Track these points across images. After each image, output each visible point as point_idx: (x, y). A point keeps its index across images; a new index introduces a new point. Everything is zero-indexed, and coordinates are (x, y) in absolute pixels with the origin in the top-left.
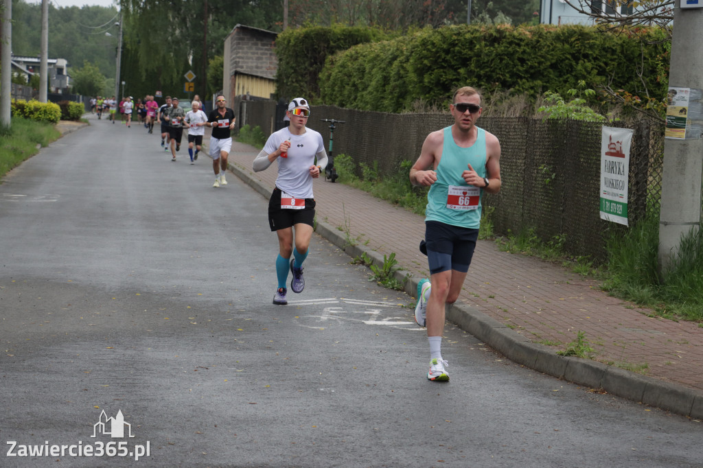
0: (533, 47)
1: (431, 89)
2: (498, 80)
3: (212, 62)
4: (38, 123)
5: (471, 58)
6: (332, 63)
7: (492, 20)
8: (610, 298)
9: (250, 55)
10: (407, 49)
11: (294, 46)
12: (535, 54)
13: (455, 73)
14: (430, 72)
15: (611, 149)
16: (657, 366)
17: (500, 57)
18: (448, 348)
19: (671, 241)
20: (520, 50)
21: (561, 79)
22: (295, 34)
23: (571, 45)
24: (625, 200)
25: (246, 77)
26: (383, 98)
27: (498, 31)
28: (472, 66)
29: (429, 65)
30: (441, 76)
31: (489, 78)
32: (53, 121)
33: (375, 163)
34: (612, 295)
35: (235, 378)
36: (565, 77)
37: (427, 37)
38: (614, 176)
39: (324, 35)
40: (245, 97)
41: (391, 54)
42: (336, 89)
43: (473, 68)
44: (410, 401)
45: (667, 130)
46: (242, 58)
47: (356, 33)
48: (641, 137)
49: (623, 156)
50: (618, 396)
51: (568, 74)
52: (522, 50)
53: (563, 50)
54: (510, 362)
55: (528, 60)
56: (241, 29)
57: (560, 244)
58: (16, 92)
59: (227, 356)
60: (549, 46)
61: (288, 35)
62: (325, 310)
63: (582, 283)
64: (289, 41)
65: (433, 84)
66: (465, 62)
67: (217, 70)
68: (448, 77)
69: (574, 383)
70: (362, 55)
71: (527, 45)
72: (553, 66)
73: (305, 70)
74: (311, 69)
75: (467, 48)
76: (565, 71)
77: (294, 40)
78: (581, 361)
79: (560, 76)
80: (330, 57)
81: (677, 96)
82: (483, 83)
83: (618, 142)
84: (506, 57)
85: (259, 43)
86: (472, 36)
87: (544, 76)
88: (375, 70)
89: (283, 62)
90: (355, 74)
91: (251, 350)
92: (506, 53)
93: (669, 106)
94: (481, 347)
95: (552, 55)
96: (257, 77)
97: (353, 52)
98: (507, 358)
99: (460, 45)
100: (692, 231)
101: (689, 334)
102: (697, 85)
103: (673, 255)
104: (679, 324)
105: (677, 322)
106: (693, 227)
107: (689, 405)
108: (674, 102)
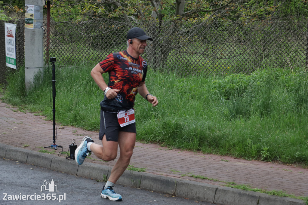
8: (2, 103)
15: (8, 33)
19: (30, 76)
24: (15, 57)
34: (3, 102)
38: (10, 46)
45: (26, 24)
48: (20, 28)
49: (13, 37)
81: (29, 9)
83: (11, 30)
100: (39, 71)
101: (26, 119)
102: (37, 4)
103: (31, 83)
104: (26, 114)
105: (26, 113)
106: (40, 69)
107: (5, 153)
108: (28, 12)
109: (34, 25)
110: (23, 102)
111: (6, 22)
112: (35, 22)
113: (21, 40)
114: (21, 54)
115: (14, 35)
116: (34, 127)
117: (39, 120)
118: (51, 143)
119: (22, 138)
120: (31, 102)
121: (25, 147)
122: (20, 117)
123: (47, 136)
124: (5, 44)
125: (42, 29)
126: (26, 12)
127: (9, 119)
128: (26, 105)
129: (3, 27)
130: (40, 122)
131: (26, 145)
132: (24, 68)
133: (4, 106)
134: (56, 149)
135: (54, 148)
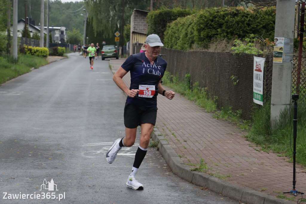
0: (254, 18)
1: (204, 39)
2: (237, 34)
3: (125, 27)
4: (37, 57)
5: (223, 23)
6: (169, 27)
7: (246, 5)
8: (246, 141)
9: (140, 24)
10: (196, 20)
11: (154, 19)
12: (255, 21)
13: (216, 31)
14: (204, 31)
15: (257, 68)
16: (236, 176)
17: (238, 23)
18: (147, 167)
19: (276, 113)
20: (248, 19)
21: (268, 33)
22: (155, 13)
23: (273, 17)
24: (262, 93)
25: (138, 35)
26: (185, 43)
27: (237, 10)
28: (224, 28)
29: (203, 27)
30: (209, 33)
31: (232, 33)
32: (45, 57)
33: (177, 75)
34: (247, 140)
35: (23, 184)
36: (270, 32)
37: (203, 14)
38: (258, 81)
39: (169, 13)
40: (136, 44)
41: (190, 22)
42: (170, 39)
43: (224, 29)
44: (104, 195)
45: (274, 58)
46: (137, 25)
47: (185, 12)
48: (269, 62)
49: (261, 71)
50: (212, 191)
51: (271, 31)
52: (248, 20)
53: (268, 19)
54: (172, 174)
55: (252, 24)
56: (136, 11)
57: (239, 115)
58: (30, 43)
59: (30, 172)
60: (262, 17)
61: (152, 13)
62: (103, 148)
63: (239, 134)
64: (152, 17)
65: (205, 36)
66: (220, 26)
67: (128, 31)
68: (212, 33)
69: (195, 185)
70: (179, 23)
71: (251, 17)
72: (264, 27)
73: (159, 30)
74: (162, 30)
75: (222, 19)
76: (270, 29)
77: (154, 16)
78: (200, 173)
79: (268, 32)
80: (168, 24)
81: (278, 42)
82: (229, 36)
83: (259, 64)
84: (240, 23)
85: (145, 17)
86: (224, 13)
87: (259, 32)
88: (183, 30)
89: (150, 26)
90: (176, 32)
91: (46, 168)
92: (241, 21)
93: (275, 47)
94: (165, 166)
95: (263, 22)
96: (143, 34)
97: (177, 21)
98: (172, 172)
99: (218, 17)
100: (286, 108)
101: (268, 160)
102: (288, 36)
103: (277, 121)
104: (268, 155)
105: (269, 153)
106: (286, 106)
107: (241, 196)
108: (277, 45)
109: (283, 59)
110: (267, 141)
111: (256, 55)
112: (284, 56)
113: (270, 75)
114: (268, 89)
115: (262, 69)
116: (275, 169)
117: (281, 162)
118: (291, 188)
119: (260, 181)
120: (275, 142)
121: (262, 191)
122: (262, 157)
123: (288, 180)
124: (253, 79)
125: (292, 63)
126: (275, 46)
127: (250, 159)
128: (270, 144)
129: (253, 61)
130: (283, 164)
131: (263, 189)
132: (270, 104)
133: (248, 145)
134: (296, 196)
135: (294, 194)
